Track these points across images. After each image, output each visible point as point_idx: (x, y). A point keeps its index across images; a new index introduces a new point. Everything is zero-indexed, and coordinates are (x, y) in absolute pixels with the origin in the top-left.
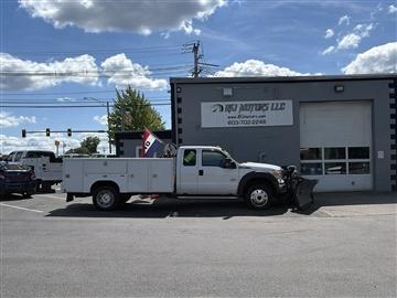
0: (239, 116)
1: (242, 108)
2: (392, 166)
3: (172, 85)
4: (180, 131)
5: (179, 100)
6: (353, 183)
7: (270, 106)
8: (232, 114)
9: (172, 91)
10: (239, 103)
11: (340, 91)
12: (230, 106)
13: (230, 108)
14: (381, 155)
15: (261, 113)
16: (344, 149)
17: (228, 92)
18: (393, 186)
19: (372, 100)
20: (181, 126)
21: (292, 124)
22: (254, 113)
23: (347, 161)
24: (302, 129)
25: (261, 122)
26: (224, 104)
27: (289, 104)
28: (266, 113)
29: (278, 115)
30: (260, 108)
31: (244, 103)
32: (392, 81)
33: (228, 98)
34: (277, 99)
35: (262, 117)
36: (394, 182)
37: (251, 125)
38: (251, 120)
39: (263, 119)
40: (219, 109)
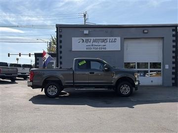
0: (92, 45)
1: (94, 41)
2: (173, 73)
3: (57, 28)
4: (61, 52)
5: (61, 36)
6: (152, 81)
7: (108, 40)
8: (89, 44)
9: (57, 32)
10: (92, 38)
11: (146, 33)
12: (88, 40)
13: (87, 41)
14: (167, 67)
15: (103, 44)
16: (148, 63)
17: (86, 32)
18: (173, 83)
19: (163, 38)
20: (61, 50)
21: (120, 50)
22: (100, 44)
23: (149, 69)
24: (125, 52)
26: (84, 39)
27: (119, 39)
28: (107, 44)
29: (113, 45)
30: (103, 41)
31: (95, 38)
32: (174, 28)
33: (86, 35)
34: (112, 36)
35: (104, 46)
36: (174, 81)
37: (98, 50)
38: (98, 47)
39: (104, 47)
40: (81, 41)
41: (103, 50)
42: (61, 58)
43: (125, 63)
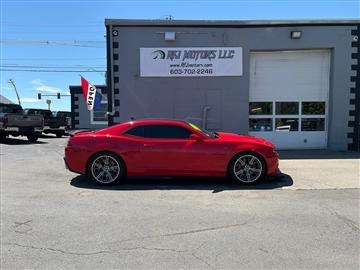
0: (183, 65)
1: (187, 55)
2: (350, 122)
3: (108, 27)
4: (116, 80)
5: (116, 45)
6: (305, 141)
7: (217, 54)
8: (175, 61)
9: (108, 37)
10: (183, 49)
11: (296, 38)
12: (173, 52)
13: (172, 55)
15: (206, 61)
16: (298, 103)
17: (170, 36)
18: (349, 145)
19: (332, 49)
20: (117, 74)
21: (241, 74)
22: (200, 61)
23: (300, 116)
24: (252, 80)
25: (207, 71)
26: (166, 50)
27: (239, 51)
28: (212, 61)
29: (227, 64)
30: (206, 55)
31: (188, 49)
32: (356, 28)
33: (170, 43)
34: (225, 46)
35: (208, 65)
36: (351, 141)
37: (196, 75)
38: (196, 69)
39: (209, 68)
40: (160, 56)
41: (205, 75)
42: (117, 91)
43: (251, 103)
